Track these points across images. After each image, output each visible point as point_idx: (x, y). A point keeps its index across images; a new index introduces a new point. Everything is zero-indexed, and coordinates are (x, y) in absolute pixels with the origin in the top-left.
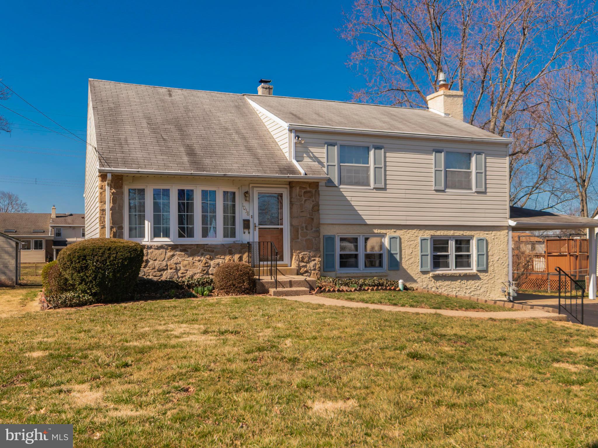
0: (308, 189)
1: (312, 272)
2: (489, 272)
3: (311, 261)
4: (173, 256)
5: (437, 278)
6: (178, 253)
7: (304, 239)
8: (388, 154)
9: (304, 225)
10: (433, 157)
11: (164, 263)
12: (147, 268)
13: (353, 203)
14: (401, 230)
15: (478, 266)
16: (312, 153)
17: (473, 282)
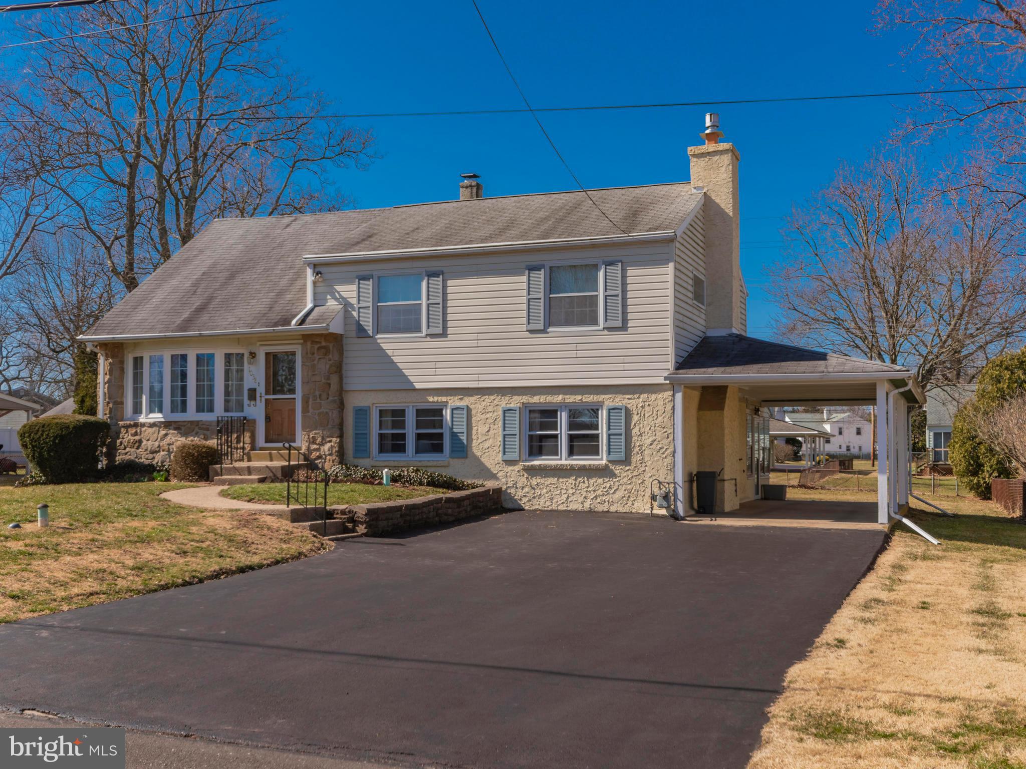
0: (323, 344)
1: (328, 457)
2: (633, 465)
3: (326, 443)
4: (166, 435)
5: (532, 471)
6: (171, 431)
7: (317, 412)
8: (450, 283)
9: (317, 393)
10: (524, 278)
11: (157, 444)
12: (140, 450)
13: (396, 359)
14: (472, 396)
15: (609, 454)
16: (338, 292)
17: (600, 481)
